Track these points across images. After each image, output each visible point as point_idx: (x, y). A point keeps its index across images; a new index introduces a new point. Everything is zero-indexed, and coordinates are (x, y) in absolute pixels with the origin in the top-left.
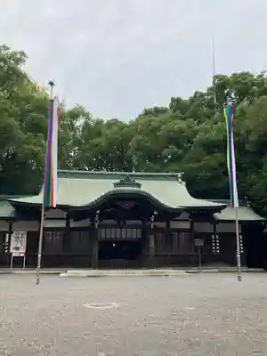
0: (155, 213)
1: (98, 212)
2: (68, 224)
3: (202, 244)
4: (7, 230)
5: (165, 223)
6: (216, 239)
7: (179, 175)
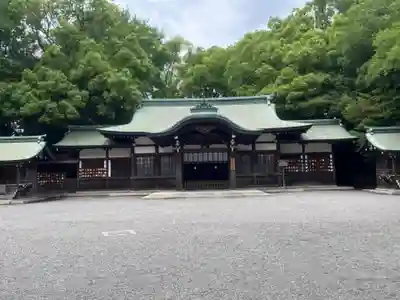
0: (233, 136)
1: (176, 138)
2: (157, 150)
3: (286, 165)
4: (105, 157)
5: (250, 145)
6: (304, 159)
7: (268, 97)
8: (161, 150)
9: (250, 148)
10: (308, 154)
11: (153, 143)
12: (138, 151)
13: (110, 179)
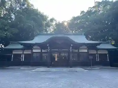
0: (72, 45)
1: (48, 45)
2: (41, 51)
3: (92, 58)
4: (22, 53)
5: (77, 50)
6: (97, 56)
7: (83, 33)
8: (43, 51)
9: (77, 51)
10: (99, 54)
11: (40, 48)
12: (34, 51)
13: (23, 62)
